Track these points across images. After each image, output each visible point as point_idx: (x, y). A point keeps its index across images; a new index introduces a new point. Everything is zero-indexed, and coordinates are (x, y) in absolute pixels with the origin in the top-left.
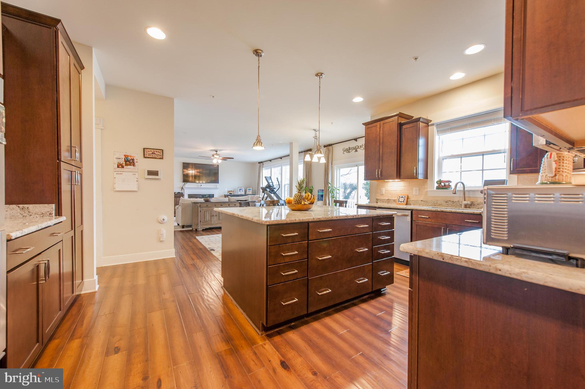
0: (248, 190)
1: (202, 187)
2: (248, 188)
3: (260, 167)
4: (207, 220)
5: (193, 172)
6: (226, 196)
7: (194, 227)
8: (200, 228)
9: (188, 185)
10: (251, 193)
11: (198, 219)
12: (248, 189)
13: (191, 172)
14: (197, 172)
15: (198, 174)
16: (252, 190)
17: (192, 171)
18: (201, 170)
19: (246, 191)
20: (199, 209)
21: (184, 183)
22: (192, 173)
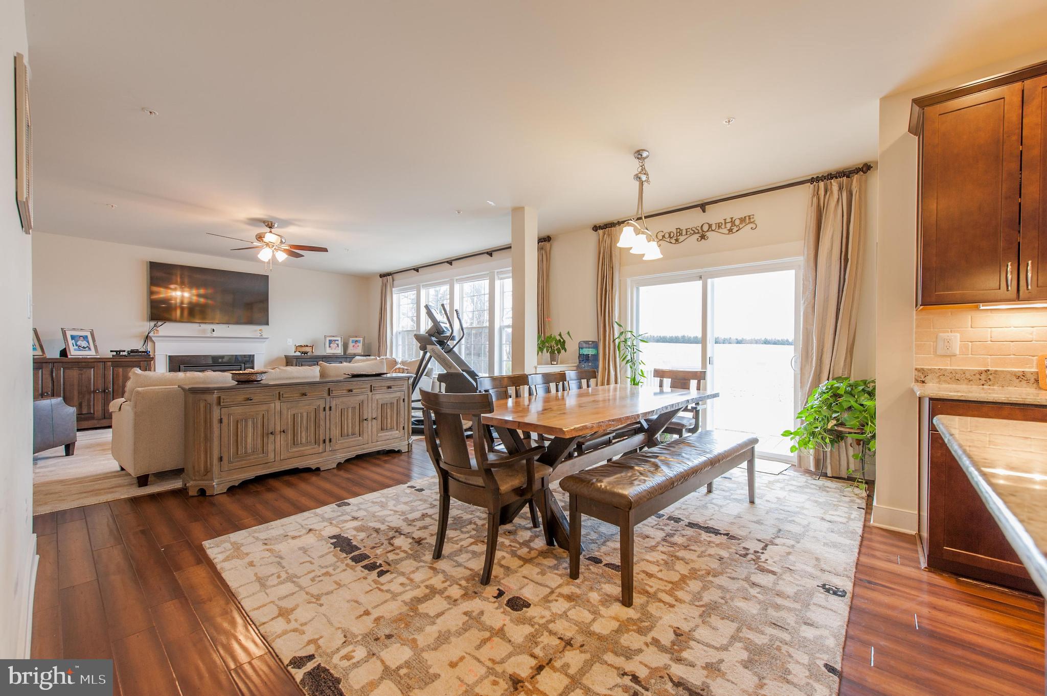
0: (354, 344)
1: (215, 334)
2: (351, 339)
3: (384, 286)
4: (249, 451)
5: (186, 295)
6: (289, 361)
7: (193, 486)
8: (218, 485)
9: (167, 329)
10: (359, 350)
11: (208, 451)
12: (351, 341)
13: (180, 294)
14: (199, 296)
15: (202, 300)
16: (363, 345)
17: (183, 291)
18: (209, 291)
19: (345, 347)
20: (216, 413)
21: (152, 323)
22: (183, 297)
